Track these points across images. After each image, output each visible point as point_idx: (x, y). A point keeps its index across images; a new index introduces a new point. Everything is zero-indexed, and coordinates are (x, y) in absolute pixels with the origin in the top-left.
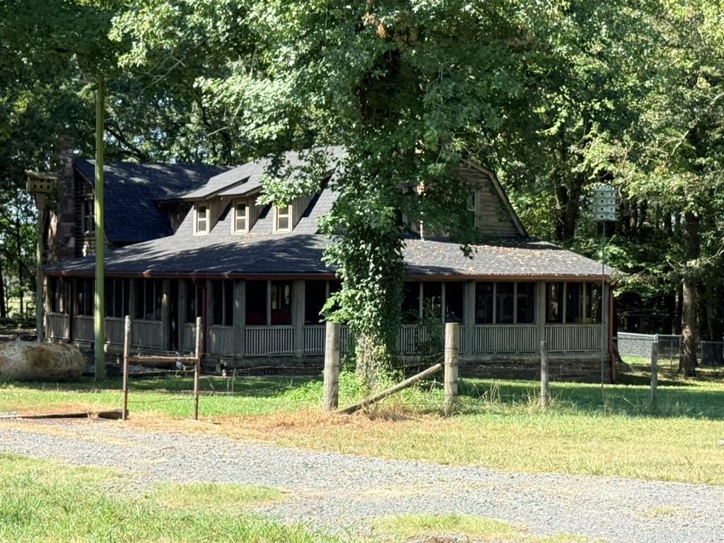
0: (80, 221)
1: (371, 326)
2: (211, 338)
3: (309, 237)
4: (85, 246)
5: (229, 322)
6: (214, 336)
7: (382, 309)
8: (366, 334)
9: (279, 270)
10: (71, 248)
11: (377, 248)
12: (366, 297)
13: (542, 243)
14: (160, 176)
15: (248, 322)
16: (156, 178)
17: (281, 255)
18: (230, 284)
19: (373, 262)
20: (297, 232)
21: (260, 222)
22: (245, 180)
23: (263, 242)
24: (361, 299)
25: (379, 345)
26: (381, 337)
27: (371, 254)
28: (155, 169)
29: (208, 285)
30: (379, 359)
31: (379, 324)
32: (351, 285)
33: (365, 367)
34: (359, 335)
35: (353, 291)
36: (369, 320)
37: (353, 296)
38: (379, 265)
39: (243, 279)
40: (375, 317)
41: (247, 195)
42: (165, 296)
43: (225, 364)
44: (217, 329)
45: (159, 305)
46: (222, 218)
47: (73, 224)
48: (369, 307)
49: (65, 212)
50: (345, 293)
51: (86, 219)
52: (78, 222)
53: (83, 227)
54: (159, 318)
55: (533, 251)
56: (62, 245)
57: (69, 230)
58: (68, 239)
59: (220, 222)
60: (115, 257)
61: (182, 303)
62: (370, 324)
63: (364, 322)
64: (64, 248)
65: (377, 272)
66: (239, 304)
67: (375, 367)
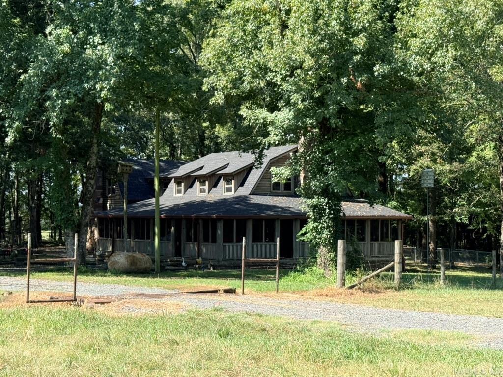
0: (105, 190)
1: (327, 242)
2: (202, 250)
3: (246, 197)
4: (108, 203)
5: (214, 241)
6: (204, 249)
7: (333, 233)
8: (324, 247)
9: (240, 214)
10: (101, 204)
11: (330, 201)
12: (324, 227)
13: (361, 200)
14: (147, 166)
15: (224, 242)
16: (146, 167)
17: (237, 206)
18: (214, 222)
19: (328, 209)
20: (238, 194)
21: (214, 189)
22: (202, 168)
23: (221, 199)
24: (321, 228)
25: (331, 252)
26: (332, 248)
27: (326, 204)
28: (144, 162)
29: (201, 222)
30: (331, 260)
31: (331, 241)
32: (315, 221)
33: (323, 264)
34: (319, 248)
35: (317, 224)
36: (326, 239)
37: (317, 227)
38: (331, 210)
39: (221, 219)
40: (329, 237)
41: (207, 175)
42: (173, 228)
43: (212, 264)
44: (206, 245)
45: (169, 232)
46: (191, 187)
47: (101, 191)
48: (326, 232)
49: (98, 185)
50: (311, 225)
51: (109, 188)
52: (104, 190)
53: (107, 192)
54: (168, 240)
55: (359, 204)
56: (96, 202)
57: (100, 193)
58: (99, 199)
59: (189, 190)
60: (135, 208)
61: (184, 232)
62: (326, 241)
63: (322, 240)
64: (97, 204)
65: (330, 214)
66: (220, 232)
67: (329, 264)
